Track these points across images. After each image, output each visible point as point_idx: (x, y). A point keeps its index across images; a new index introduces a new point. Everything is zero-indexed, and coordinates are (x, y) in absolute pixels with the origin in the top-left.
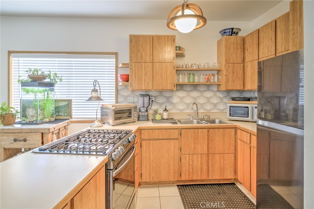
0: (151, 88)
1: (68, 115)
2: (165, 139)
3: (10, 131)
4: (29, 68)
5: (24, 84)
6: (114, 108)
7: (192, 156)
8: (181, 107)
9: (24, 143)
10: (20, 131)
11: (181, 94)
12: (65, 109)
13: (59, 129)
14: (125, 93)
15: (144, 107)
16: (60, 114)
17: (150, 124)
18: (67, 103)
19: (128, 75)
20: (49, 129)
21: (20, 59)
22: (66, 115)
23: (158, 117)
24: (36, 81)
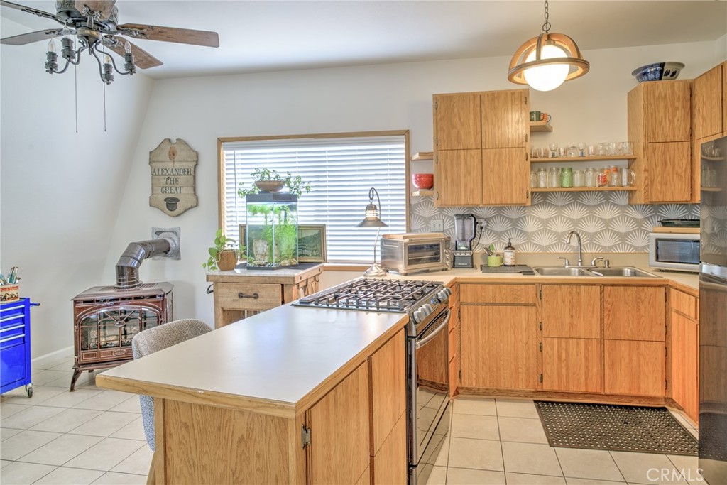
0: (478, 201)
1: (319, 255)
2: (507, 304)
3: (231, 280)
5: (251, 198)
6: (407, 240)
7: (567, 343)
8: (544, 240)
9: (255, 301)
10: (249, 281)
11: (543, 213)
12: (314, 244)
13: (307, 280)
14: (426, 212)
15: (464, 240)
16: (305, 252)
17: (477, 274)
18: (317, 232)
19: (432, 176)
20: (294, 278)
21: (237, 152)
22: (316, 256)
23: (494, 261)
24: (268, 191)
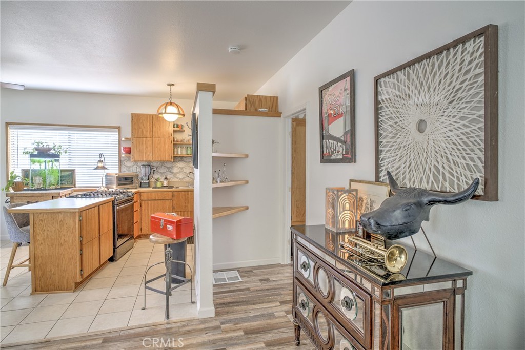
0: (151, 159)
2: (161, 200)
3: (22, 195)
5: (32, 155)
6: (117, 175)
7: (184, 213)
8: (181, 176)
10: (33, 196)
11: (181, 164)
12: (68, 179)
13: (65, 195)
14: (128, 164)
15: (145, 175)
16: (63, 182)
17: (150, 189)
18: (70, 172)
19: (130, 148)
20: (59, 193)
22: (70, 184)
23: (159, 184)
24: (43, 153)
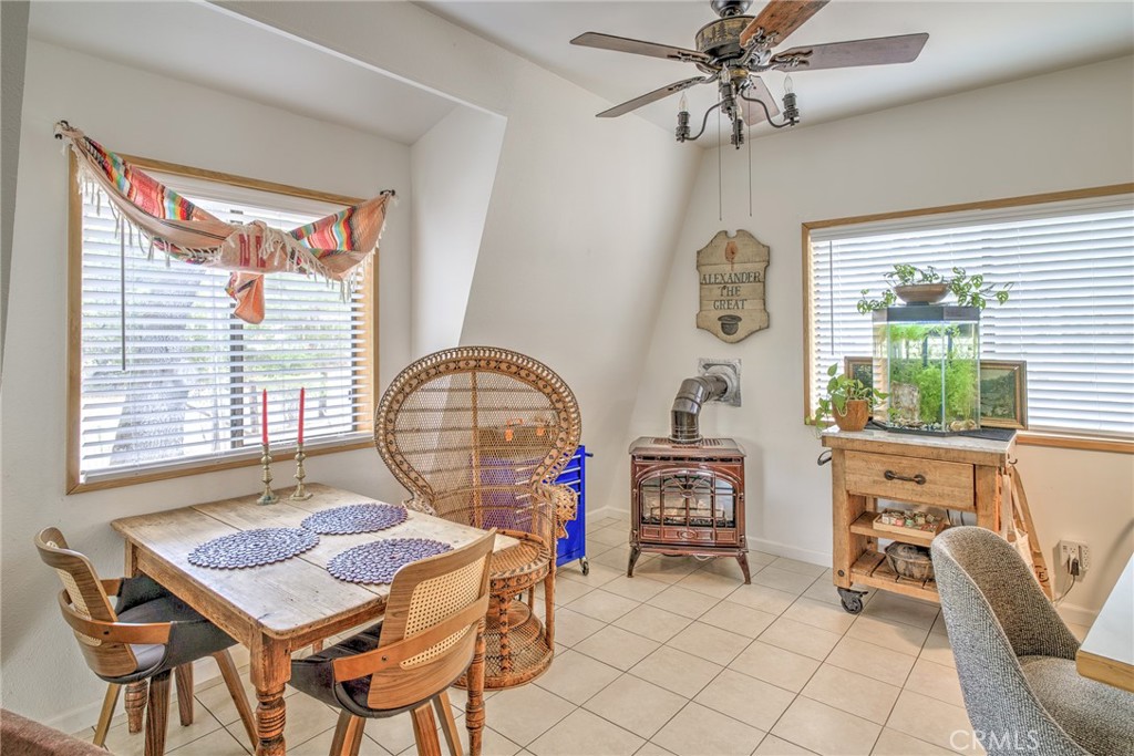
1: (1009, 416)
4: (895, 267)
9: (919, 488)
10: (903, 452)
12: (998, 396)
21: (835, 242)
22: (1003, 416)
